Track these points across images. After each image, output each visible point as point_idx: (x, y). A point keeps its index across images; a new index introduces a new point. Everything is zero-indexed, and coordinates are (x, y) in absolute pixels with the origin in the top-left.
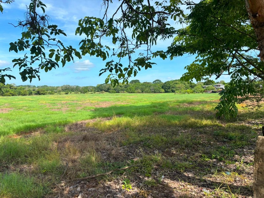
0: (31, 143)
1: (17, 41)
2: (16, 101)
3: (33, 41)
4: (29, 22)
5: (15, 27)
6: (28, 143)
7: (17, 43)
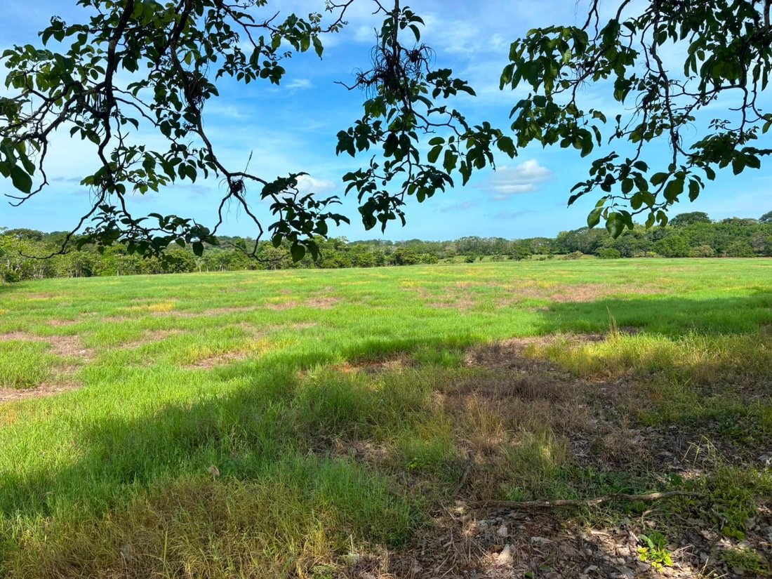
0: (383, 388)
1: (355, 126)
2: (347, 281)
3: (390, 122)
4: (381, 71)
5: (349, 89)
6: (374, 388)
7: (354, 130)
